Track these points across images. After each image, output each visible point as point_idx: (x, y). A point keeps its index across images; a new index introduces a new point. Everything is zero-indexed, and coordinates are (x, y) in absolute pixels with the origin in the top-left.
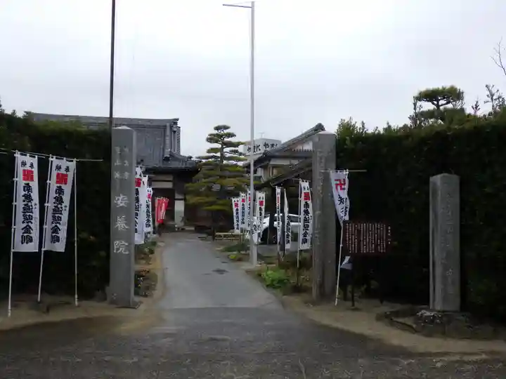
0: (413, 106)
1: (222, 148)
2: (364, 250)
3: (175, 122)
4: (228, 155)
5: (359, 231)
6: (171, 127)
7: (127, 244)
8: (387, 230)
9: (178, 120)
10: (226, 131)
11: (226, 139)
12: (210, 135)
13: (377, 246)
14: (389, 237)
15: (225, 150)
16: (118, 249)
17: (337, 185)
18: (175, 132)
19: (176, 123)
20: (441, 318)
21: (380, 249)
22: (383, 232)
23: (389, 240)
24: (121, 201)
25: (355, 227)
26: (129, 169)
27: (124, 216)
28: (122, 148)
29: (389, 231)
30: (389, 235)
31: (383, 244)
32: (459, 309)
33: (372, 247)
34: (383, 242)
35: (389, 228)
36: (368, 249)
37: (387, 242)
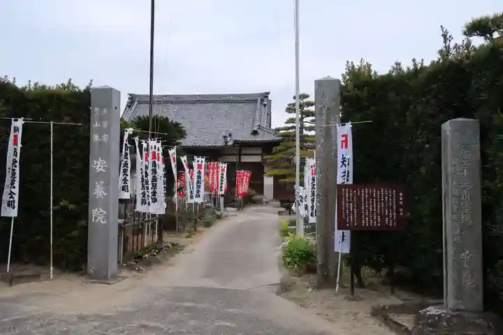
0: (442, 39)
1: (302, 118)
2: (365, 222)
3: (266, 95)
4: (307, 125)
5: (359, 198)
6: (262, 101)
7: (105, 213)
8: (398, 197)
9: (268, 93)
10: (305, 100)
11: (305, 109)
12: (290, 105)
13: (383, 217)
14: (401, 206)
15: (304, 120)
16: (96, 218)
17: (343, 141)
18: (265, 105)
19: (266, 97)
20: (449, 321)
21: (389, 222)
22: (392, 201)
23: (401, 210)
24: (99, 165)
25: (353, 193)
26: (108, 131)
27: (102, 182)
28: (101, 108)
29: (401, 199)
30: (401, 203)
31: (393, 216)
32: (482, 308)
33: (377, 220)
34: (393, 213)
35: (401, 194)
36: (371, 221)
37: (398, 212)
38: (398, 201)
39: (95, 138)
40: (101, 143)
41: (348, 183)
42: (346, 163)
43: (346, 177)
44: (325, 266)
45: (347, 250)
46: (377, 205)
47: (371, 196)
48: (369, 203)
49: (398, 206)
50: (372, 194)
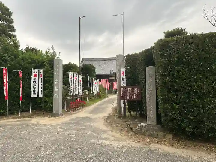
2: (128, 98)
5: (126, 91)
7: (58, 95)
16: (55, 97)
17: (122, 74)
21: (135, 98)
22: (136, 91)
24: (56, 82)
25: (124, 89)
26: (59, 72)
27: (57, 87)
31: (136, 96)
32: (156, 124)
33: (132, 97)
35: (139, 89)
36: (130, 97)
37: (138, 95)
38: (138, 91)
39: (55, 74)
40: (57, 75)
41: (124, 86)
42: (124, 80)
43: (124, 84)
46: (131, 92)
47: (130, 90)
48: (129, 92)
49: (138, 93)
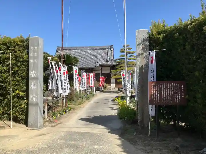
2: (164, 101)
5: (160, 89)
7: (36, 96)
9: (113, 45)
12: (121, 49)
13: (173, 98)
15: (128, 55)
16: (32, 99)
19: (112, 47)
21: (176, 100)
22: (178, 90)
23: (183, 94)
24: (33, 74)
25: (157, 86)
26: (37, 58)
27: (34, 82)
28: (34, 47)
29: (183, 88)
30: (183, 91)
31: (178, 97)
33: (170, 99)
34: (178, 96)
35: (183, 86)
36: (167, 100)
37: (181, 96)
38: (181, 89)
39: (31, 61)
40: (34, 63)
41: (154, 81)
42: (153, 71)
43: (152, 78)
44: (142, 121)
45: (153, 114)
46: (170, 92)
47: (166, 87)
48: (165, 91)
49: (181, 92)
50: (167, 86)
